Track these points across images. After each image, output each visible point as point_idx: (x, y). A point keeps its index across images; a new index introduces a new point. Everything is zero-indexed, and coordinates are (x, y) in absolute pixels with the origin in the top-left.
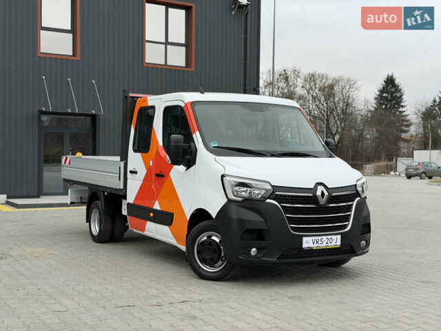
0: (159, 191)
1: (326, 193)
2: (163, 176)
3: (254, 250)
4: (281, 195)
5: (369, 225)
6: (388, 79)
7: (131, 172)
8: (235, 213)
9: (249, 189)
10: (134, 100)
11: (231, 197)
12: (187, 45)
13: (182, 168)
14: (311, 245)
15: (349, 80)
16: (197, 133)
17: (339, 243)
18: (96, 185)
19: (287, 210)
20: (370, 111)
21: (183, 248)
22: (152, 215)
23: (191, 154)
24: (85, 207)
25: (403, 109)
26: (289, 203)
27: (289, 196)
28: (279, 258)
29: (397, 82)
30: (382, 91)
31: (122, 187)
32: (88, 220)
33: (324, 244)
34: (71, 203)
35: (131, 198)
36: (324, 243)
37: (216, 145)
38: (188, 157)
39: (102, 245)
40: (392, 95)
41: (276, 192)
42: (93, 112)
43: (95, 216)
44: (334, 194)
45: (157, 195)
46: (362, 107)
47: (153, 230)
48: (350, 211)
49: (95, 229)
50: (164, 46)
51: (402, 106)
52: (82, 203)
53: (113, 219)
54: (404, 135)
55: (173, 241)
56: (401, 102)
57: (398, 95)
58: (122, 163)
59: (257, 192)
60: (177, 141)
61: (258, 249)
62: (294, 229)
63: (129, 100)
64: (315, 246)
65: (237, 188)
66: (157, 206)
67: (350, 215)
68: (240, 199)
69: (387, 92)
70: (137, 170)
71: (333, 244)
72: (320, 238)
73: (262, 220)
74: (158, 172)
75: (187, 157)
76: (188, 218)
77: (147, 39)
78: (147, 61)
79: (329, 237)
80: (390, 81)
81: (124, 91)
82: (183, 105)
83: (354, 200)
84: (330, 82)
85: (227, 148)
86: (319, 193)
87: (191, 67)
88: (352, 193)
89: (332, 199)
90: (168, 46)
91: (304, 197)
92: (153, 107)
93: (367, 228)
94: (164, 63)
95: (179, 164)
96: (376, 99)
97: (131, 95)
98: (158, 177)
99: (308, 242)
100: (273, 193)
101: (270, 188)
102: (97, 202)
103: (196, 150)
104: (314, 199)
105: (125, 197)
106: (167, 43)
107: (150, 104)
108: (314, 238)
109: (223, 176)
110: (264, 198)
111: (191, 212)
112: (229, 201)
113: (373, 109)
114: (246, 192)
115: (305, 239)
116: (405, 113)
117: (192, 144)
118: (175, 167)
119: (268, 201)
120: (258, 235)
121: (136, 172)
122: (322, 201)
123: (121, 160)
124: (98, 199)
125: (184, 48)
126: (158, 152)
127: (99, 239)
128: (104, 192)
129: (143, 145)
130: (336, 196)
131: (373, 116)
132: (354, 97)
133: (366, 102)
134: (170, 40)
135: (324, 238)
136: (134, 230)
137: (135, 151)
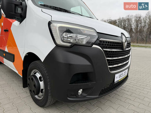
0: (7, 41)
1: (126, 41)
2: (8, 30)
4: (104, 42)
11: (60, 42)
19: (107, 54)
26: (109, 48)
36: (123, 75)
37: (42, 4)
62: (110, 69)
64: (120, 79)
65: (64, 34)
68: (69, 45)
79: (125, 71)
91: (117, 43)
100: (98, 39)
101: (95, 34)
109: (49, 23)
110: (90, 44)
111: (24, 55)
115: (116, 76)
122: (125, 46)
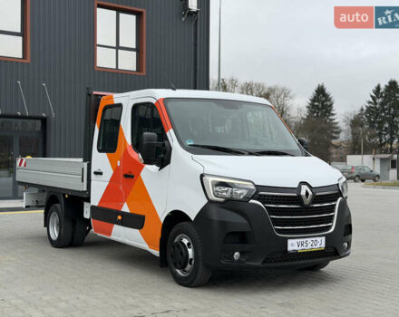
0: (128, 193)
1: (310, 193)
2: (133, 177)
3: (237, 254)
4: (265, 195)
5: (350, 225)
6: (318, 89)
7: (96, 173)
8: (215, 214)
9: (230, 189)
10: (98, 98)
11: (212, 197)
12: (138, 50)
13: (154, 168)
14: (296, 248)
15: (283, 90)
16: (171, 130)
17: (323, 245)
18: (56, 188)
19: (272, 211)
20: (303, 119)
21: (156, 253)
22: (120, 218)
23: (165, 153)
24: (43, 211)
25: (333, 117)
26: (273, 204)
27: (273, 196)
28: (264, 262)
29: (327, 92)
30: (314, 100)
31: (85, 189)
32: (46, 224)
33: (309, 247)
34: (27, 207)
35: (95, 200)
36: (309, 245)
37: (192, 143)
38: (162, 155)
39: (62, 250)
40: (322, 104)
41: (260, 192)
42: (44, 115)
43: (54, 220)
44: (318, 194)
45: (126, 197)
46: (296, 115)
47: (121, 233)
48: (333, 211)
49: (54, 234)
50: (115, 50)
51: (332, 114)
52: (38, 207)
53: (74, 223)
54: (334, 142)
55: (145, 246)
56: (331, 110)
57: (329, 103)
58: (86, 164)
59: (239, 192)
60: (150, 139)
61: (241, 253)
62: (279, 231)
63: (93, 98)
64: (300, 249)
65: (217, 188)
66: (125, 209)
67: (333, 216)
68: (222, 200)
69: (318, 101)
70: (102, 171)
71: (318, 246)
72: (305, 240)
73: (245, 221)
74: (126, 172)
75: (160, 156)
76: (162, 221)
77: (98, 43)
78: (98, 65)
79: (314, 239)
80: (321, 91)
81: (88, 89)
82: (154, 102)
83: (336, 200)
84: (266, 91)
85: (203, 146)
86: (303, 193)
87: (142, 71)
88: (335, 193)
89: (316, 199)
90: (119, 51)
91: (288, 197)
92: (120, 105)
93: (348, 229)
94: (115, 67)
95: (151, 164)
96: (308, 107)
97: (94, 93)
98: (127, 177)
99: (293, 245)
100: (256, 193)
101: (253, 187)
102: (57, 205)
103: (171, 149)
104: (298, 199)
105: (88, 200)
106: (118, 47)
107: (116, 101)
108: (299, 240)
109: (202, 176)
110: (247, 199)
111: (165, 215)
112: (210, 202)
113: (305, 117)
114: (227, 191)
115: (290, 242)
116: (336, 121)
117: (166, 142)
118: (147, 166)
119: (252, 201)
120: (241, 238)
121: (101, 174)
122: (307, 201)
123: (84, 161)
124: (58, 202)
125: (135, 53)
126: (126, 151)
127: (58, 244)
128: (64, 195)
129: (109, 145)
130: (320, 196)
131: (305, 124)
132: (289, 105)
133: (300, 110)
134: (121, 45)
135: (309, 240)
136: (99, 235)
137: (100, 151)
